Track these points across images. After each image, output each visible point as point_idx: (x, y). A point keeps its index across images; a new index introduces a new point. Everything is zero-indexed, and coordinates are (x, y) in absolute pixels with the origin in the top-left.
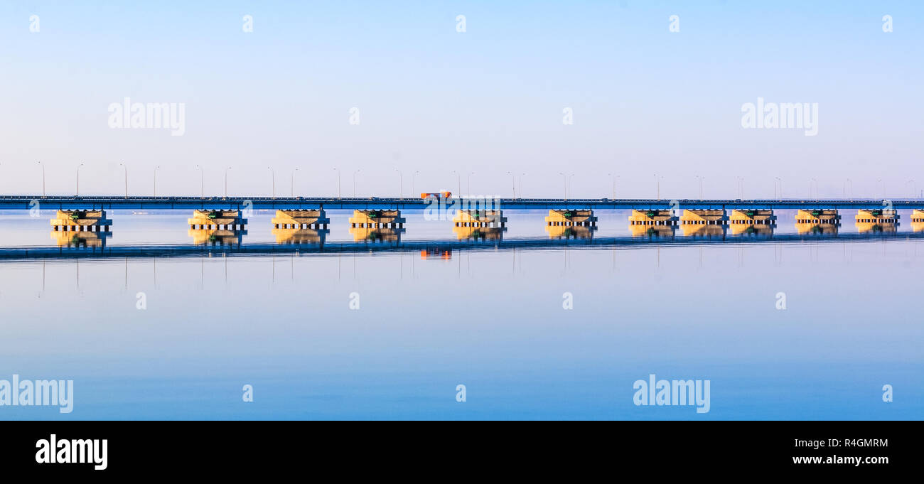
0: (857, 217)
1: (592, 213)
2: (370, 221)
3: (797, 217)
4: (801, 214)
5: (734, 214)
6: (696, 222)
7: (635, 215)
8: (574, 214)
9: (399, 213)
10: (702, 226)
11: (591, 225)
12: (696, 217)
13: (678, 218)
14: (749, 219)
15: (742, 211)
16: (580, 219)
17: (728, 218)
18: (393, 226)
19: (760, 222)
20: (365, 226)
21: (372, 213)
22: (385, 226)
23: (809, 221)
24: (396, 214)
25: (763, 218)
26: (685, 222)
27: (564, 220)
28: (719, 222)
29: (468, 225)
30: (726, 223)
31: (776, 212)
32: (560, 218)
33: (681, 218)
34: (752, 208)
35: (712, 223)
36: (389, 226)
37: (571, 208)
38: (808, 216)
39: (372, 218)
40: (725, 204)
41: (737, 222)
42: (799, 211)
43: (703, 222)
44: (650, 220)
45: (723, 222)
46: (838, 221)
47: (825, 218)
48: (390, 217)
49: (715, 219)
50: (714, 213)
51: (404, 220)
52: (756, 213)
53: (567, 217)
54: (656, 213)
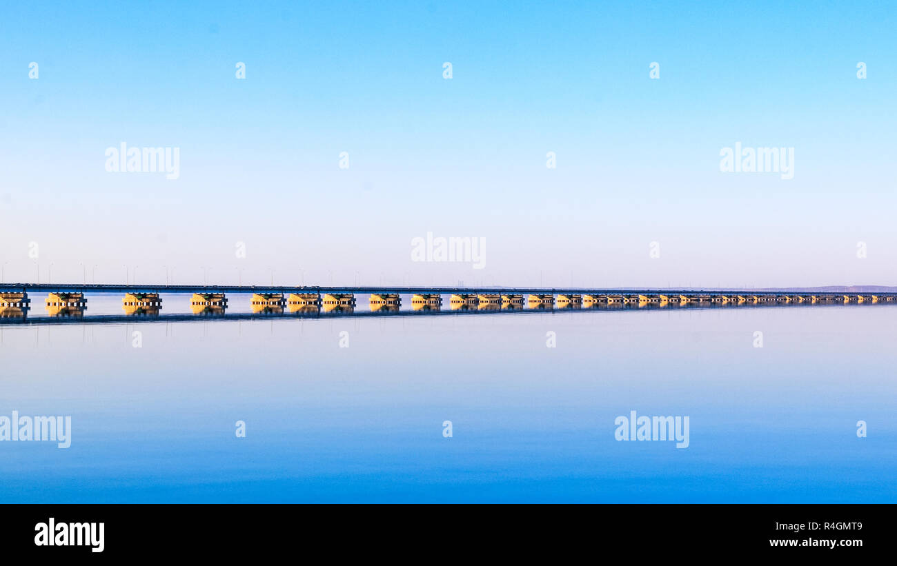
0: (412, 300)
1: (224, 295)
2: (61, 301)
3: (370, 300)
4: (373, 297)
5: (326, 297)
6: (299, 303)
7: (255, 297)
8: (211, 297)
9: (83, 295)
10: (303, 305)
11: (223, 304)
12: (299, 299)
13: (286, 300)
14: (337, 301)
15: (332, 295)
16: (215, 300)
17: (322, 300)
18: (78, 304)
19: (344, 303)
20: (57, 304)
21: (62, 295)
22: (72, 304)
23: (379, 302)
24: (80, 296)
25: (346, 300)
26: (291, 303)
27: (204, 300)
28: (315, 303)
29: (133, 304)
30: (320, 303)
31: (356, 296)
32: (201, 299)
33: (288, 300)
34: (338, 292)
35: (310, 303)
36: (75, 304)
37: (210, 292)
38: (379, 299)
39: (62, 299)
40: (320, 290)
41: (328, 303)
42: (372, 295)
43: (304, 303)
44: (266, 301)
45: (318, 303)
46: (399, 303)
47: (390, 300)
48: (76, 298)
49: (313, 300)
50: (312, 296)
51: (86, 300)
52: (342, 296)
53: (206, 299)
54: (271, 296)
